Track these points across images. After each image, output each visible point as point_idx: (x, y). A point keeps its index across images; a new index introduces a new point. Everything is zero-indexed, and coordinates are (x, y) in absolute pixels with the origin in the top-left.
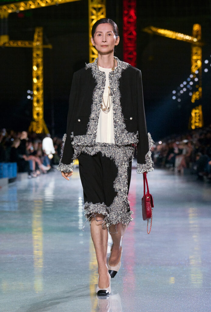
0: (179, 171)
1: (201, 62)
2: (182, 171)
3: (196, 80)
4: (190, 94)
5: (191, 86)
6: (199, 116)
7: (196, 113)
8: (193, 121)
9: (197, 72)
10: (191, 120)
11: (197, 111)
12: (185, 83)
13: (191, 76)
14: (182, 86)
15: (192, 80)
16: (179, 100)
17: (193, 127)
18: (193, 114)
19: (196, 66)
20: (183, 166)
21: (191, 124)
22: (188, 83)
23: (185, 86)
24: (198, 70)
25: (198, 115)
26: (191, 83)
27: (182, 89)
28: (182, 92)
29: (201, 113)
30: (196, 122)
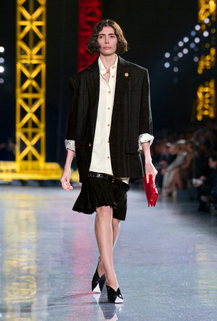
0: (170, 195)
1: (215, 2)
2: (175, 194)
3: (206, 34)
4: (196, 59)
5: (197, 45)
6: (209, 98)
7: (204, 93)
8: (200, 107)
9: (207, 21)
10: (197, 104)
11: (207, 90)
12: (186, 40)
13: (198, 28)
14: (181, 44)
15: (199, 34)
16: (176, 70)
17: (199, 118)
18: (200, 95)
19: (207, 10)
20: (176, 185)
21: (196, 113)
22: (192, 40)
23: (186, 45)
24: (210, 17)
25: (207, 96)
26: (197, 40)
27: (181, 49)
28: (180, 55)
29: (213, 92)
30: (204, 109)
